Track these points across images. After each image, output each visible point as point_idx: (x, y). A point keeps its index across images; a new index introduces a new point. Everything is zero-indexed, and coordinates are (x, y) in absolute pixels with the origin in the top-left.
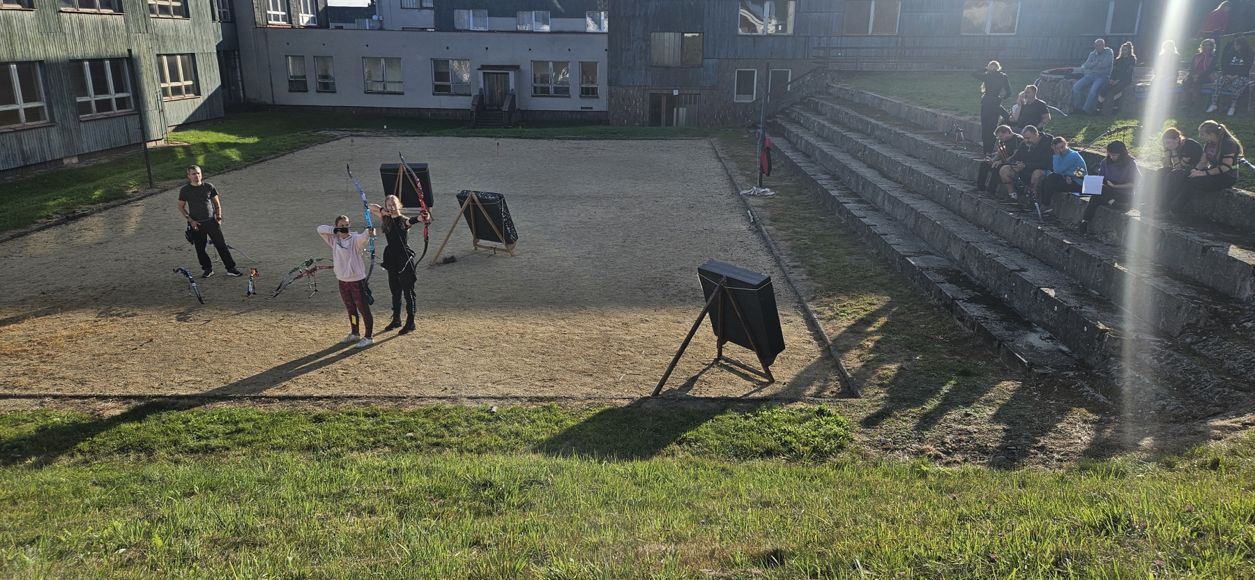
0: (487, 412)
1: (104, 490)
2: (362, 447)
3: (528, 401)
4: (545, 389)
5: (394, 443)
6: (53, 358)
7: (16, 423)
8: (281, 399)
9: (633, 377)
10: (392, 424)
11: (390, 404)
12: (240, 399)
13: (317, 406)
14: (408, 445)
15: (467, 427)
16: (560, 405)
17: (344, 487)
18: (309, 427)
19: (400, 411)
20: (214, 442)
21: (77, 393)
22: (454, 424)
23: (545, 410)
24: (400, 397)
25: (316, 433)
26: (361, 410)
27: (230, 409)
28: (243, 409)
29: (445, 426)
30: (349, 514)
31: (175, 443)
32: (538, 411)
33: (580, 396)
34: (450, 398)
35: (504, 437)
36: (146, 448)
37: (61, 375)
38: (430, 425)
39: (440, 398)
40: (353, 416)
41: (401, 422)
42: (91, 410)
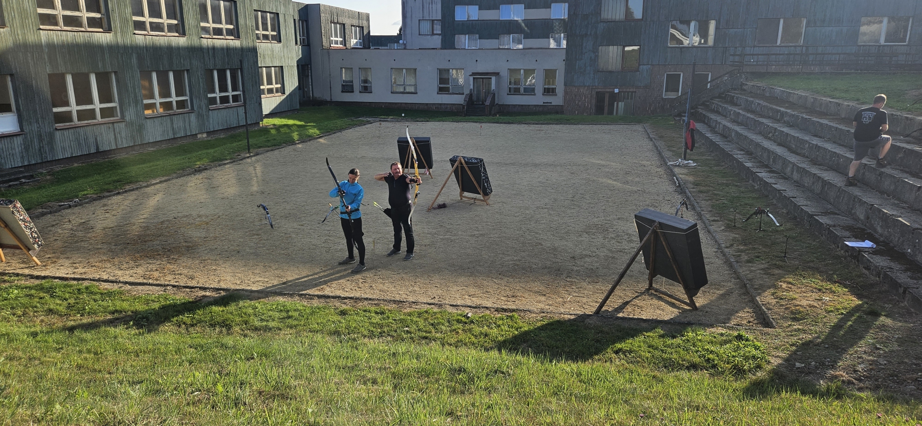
0: (464, 316)
1: (195, 351)
2: (372, 336)
3: (496, 311)
4: (508, 303)
5: (395, 335)
6: (176, 261)
7: (147, 302)
8: (319, 297)
9: (578, 299)
10: (395, 320)
11: (393, 306)
12: (291, 295)
13: (343, 304)
14: (405, 336)
15: (448, 326)
16: (520, 316)
17: (356, 362)
18: (336, 318)
19: (401, 311)
20: (272, 324)
21: (188, 285)
22: (438, 324)
23: (508, 319)
24: (401, 301)
25: (340, 322)
26: (373, 308)
27: (284, 302)
28: (293, 302)
29: (432, 325)
30: (358, 382)
31: (246, 323)
32: (503, 319)
33: (535, 310)
34: (437, 304)
35: (476, 336)
36: (227, 325)
37: (179, 272)
38: (421, 323)
39: (430, 304)
40: (367, 313)
41: (400, 319)
42: (195, 296)
